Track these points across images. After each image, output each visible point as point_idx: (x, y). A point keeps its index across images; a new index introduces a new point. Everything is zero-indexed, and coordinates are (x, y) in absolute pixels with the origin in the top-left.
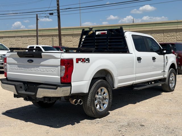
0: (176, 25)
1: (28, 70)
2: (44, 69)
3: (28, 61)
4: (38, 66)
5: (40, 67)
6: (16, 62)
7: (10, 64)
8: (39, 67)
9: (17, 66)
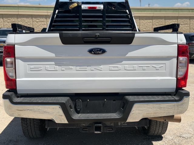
0: (17, 10)
4: (119, 61)
8: (123, 63)
9: (53, 63)
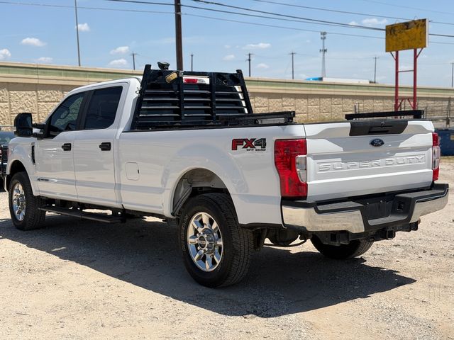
1: (369, 165)
2: (404, 158)
3: (372, 143)
4: (393, 152)
5: (397, 154)
6: (339, 149)
7: (316, 157)
8: (395, 155)
9: (340, 159)
